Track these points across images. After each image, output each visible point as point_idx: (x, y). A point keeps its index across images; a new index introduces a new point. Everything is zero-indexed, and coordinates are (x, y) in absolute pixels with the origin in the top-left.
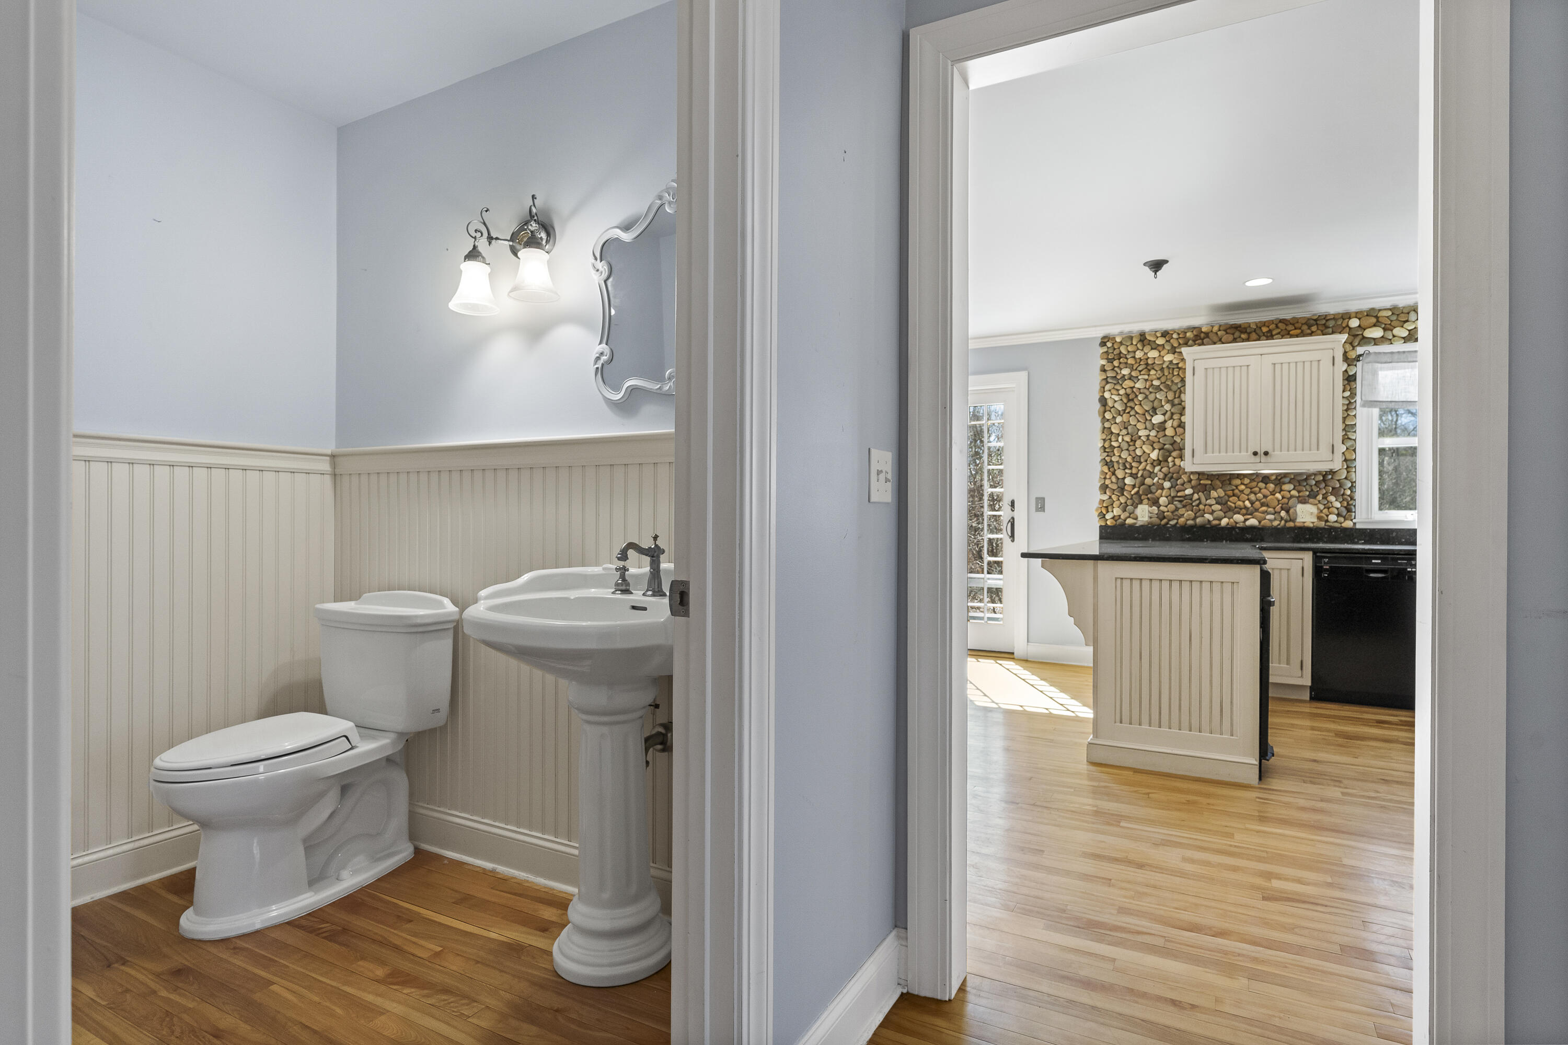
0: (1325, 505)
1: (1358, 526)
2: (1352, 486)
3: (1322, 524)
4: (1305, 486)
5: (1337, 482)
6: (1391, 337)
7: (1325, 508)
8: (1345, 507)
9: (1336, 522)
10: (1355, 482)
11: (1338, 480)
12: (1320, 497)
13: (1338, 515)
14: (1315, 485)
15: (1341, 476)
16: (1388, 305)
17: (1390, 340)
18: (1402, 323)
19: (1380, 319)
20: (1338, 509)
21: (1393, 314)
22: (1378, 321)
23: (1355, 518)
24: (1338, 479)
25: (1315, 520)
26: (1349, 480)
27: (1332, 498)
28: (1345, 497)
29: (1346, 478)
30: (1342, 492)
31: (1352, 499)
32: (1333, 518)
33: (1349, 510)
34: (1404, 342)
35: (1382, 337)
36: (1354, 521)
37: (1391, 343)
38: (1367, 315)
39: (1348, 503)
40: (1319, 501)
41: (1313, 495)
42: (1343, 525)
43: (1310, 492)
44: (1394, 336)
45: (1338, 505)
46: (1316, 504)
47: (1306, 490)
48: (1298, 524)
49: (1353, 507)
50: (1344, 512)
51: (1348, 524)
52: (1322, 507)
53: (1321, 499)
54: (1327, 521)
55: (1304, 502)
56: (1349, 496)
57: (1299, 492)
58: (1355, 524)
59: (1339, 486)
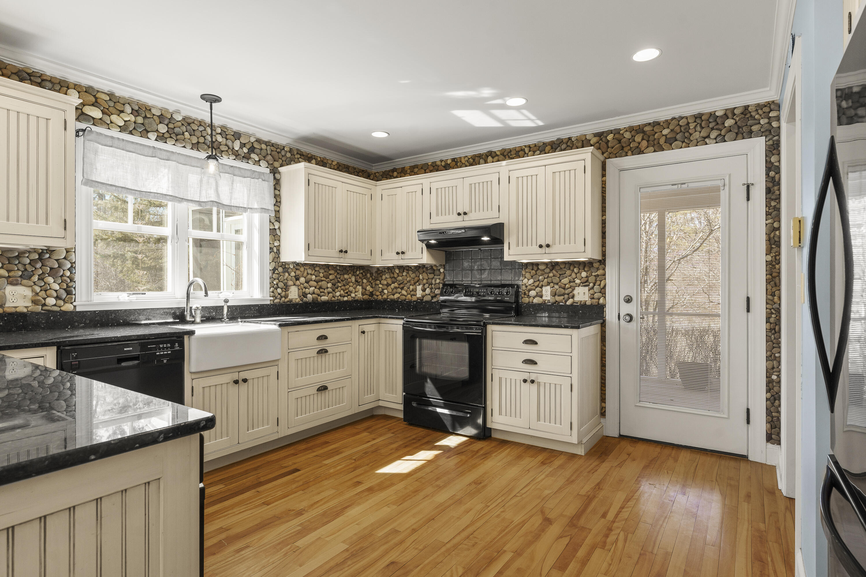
0: (41, 287)
1: (78, 309)
2: (72, 266)
3: (39, 308)
4: (16, 265)
5: (56, 262)
6: (109, 122)
7: (41, 290)
8: (64, 289)
9: (55, 305)
10: (75, 263)
11: (57, 260)
12: (35, 278)
13: (57, 298)
14: (30, 264)
15: (60, 256)
16: (106, 89)
17: (108, 124)
18: (118, 112)
19: (99, 100)
20: (56, 291)
21: (110, 100)
22: (96, 102)
23: (75, 301)
24: (56, 258)
25: (29, 304)
26: (68, 261)
27: (50, 280)
28: (65, 278)
29: (65, 258)
30: (61, 273)
31: (72, 280)
32: (51, 301)
33: (69, 292)
34: (120, 131)
35: (101, 119)
36: (74, 304)
37: (109, 129)
38: (86, 92)
39: (67, 285)
40: (34, 282)
41: (26, 276)
42: (62, 308)
43: (22, 271)
44: (111, 122)
45: (57, 287)
46: (31, 286)
47: (18, 269)
48: (8, 310)
49: (73, 289)
50: (64, 295)
51: (69, 307)
52: (38, 289)
53: (36, 280)
54: (44, 305)
55: (13, 283)
56: (68, 277)
57: (9, 271)
58: (75, 307)
59: (58, 266)
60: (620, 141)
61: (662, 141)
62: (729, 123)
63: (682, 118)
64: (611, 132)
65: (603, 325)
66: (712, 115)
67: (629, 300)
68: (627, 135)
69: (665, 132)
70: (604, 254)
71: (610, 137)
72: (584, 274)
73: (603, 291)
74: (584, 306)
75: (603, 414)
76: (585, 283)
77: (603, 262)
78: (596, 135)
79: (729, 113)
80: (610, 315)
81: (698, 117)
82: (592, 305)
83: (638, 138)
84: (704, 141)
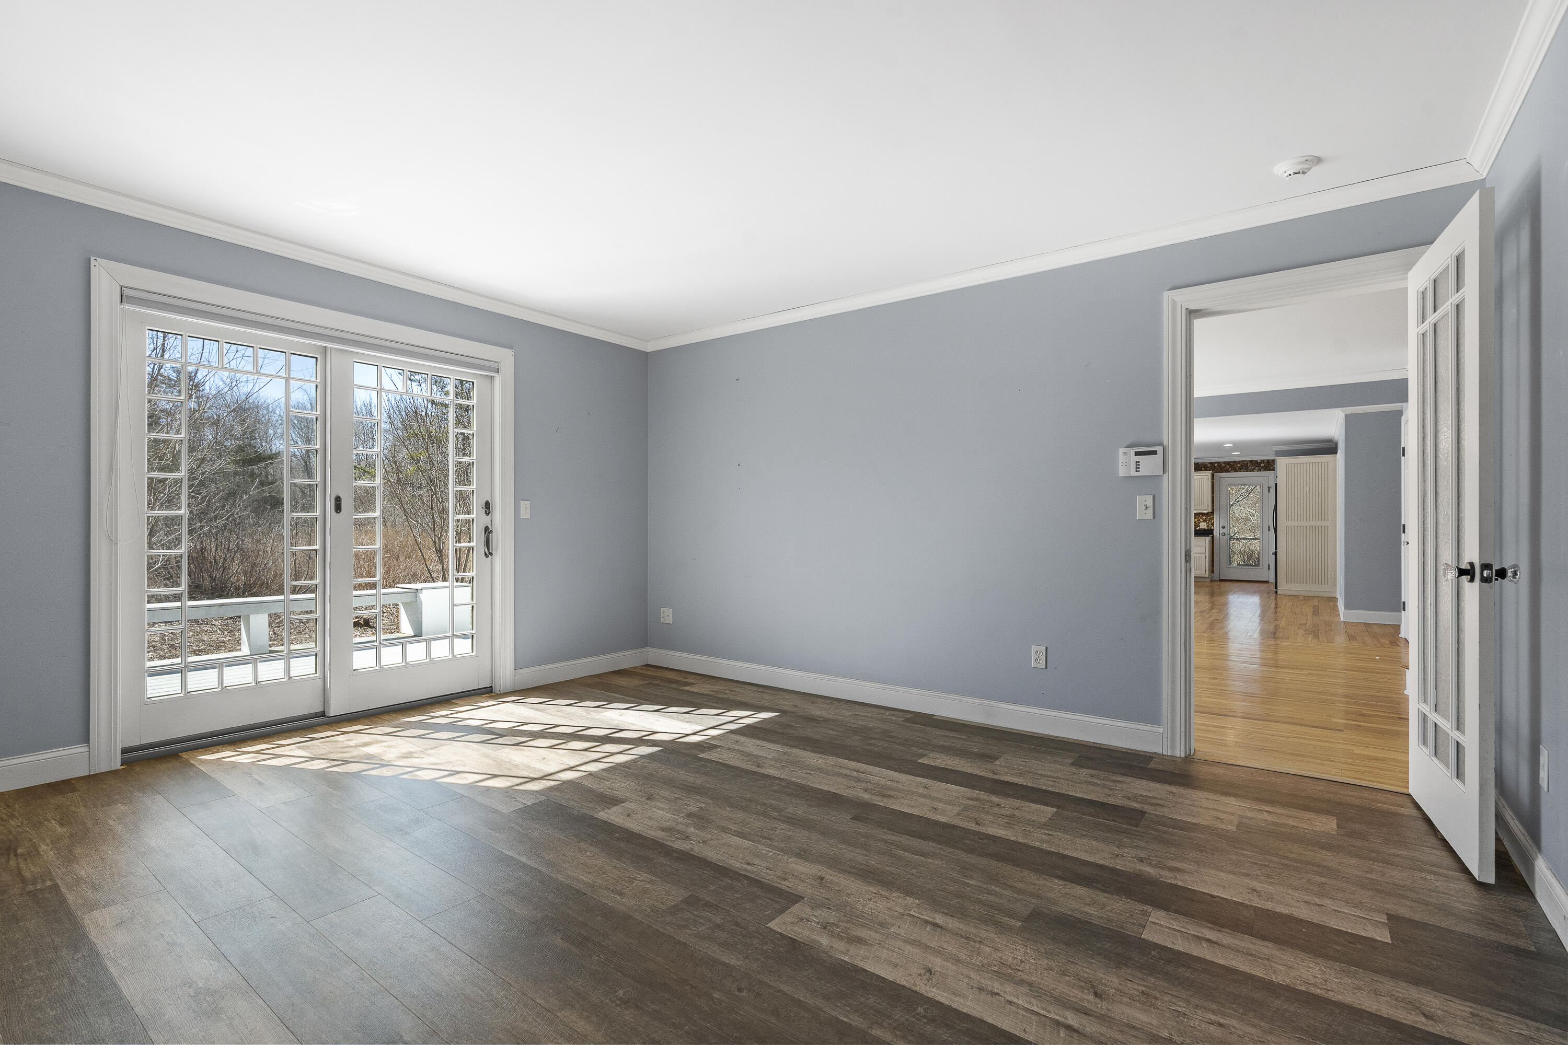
60: (1220, 467)
61: (1237, 469)
62: (1262, 465)
63: (1245, 461)
64: (1216, 463)
65: (1213, 537)
66: (1256, 461)
67: (1224, 527)
68: (1223, 465)
69: (1239, 465)
70: (1213, 510)
71: (1216, 465)
72: (1204, 517)
73: (1213, 524)
74: (1204, 530)
75: (1213, 572)
76: (1205, 521)
77: (1212, 513)
78: (1210, 463)
79: (1263, 461)
80: (1216, 533)
81: (1251, 461)
82: (1208, 530)
83: (1228, 467)
84: (1253, 470)
